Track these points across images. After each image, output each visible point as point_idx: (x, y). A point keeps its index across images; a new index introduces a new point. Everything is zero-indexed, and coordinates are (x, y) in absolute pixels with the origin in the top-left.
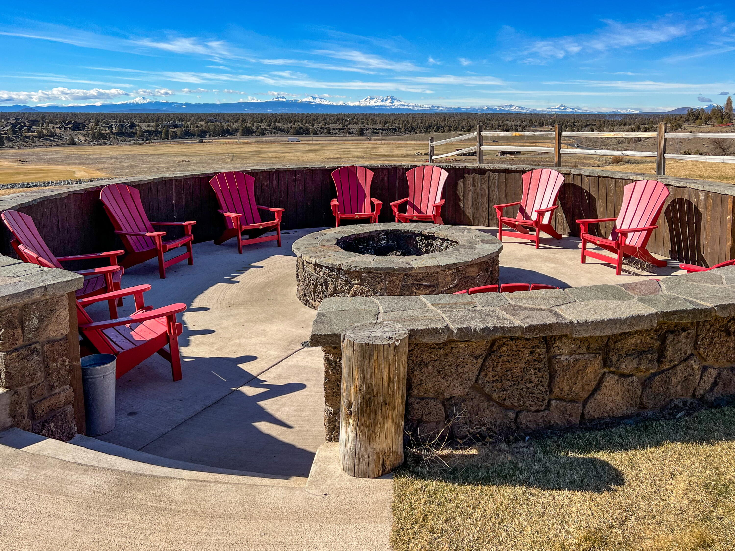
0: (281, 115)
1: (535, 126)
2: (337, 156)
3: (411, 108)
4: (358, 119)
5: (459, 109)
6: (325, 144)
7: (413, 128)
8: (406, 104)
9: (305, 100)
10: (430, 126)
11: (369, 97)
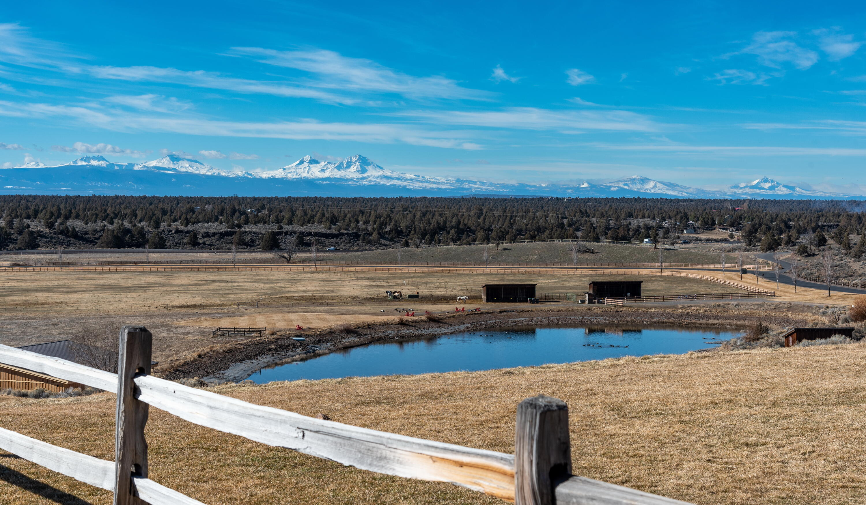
0: (89, 199)
1: (695, 230)
2: (197, 300)
3: (407, 184)
4: (270, 210)
5: (522, 186)
6: (178, 270)
7: (399, 233)
8: (394, 175)
9: (153, 163)
10: (441, 228)
11: (307, 158)
